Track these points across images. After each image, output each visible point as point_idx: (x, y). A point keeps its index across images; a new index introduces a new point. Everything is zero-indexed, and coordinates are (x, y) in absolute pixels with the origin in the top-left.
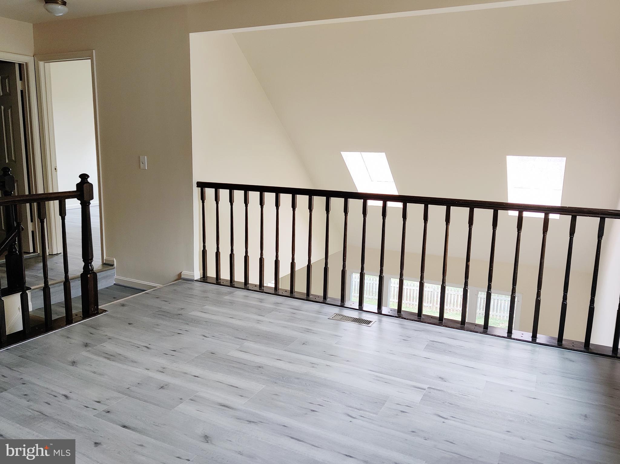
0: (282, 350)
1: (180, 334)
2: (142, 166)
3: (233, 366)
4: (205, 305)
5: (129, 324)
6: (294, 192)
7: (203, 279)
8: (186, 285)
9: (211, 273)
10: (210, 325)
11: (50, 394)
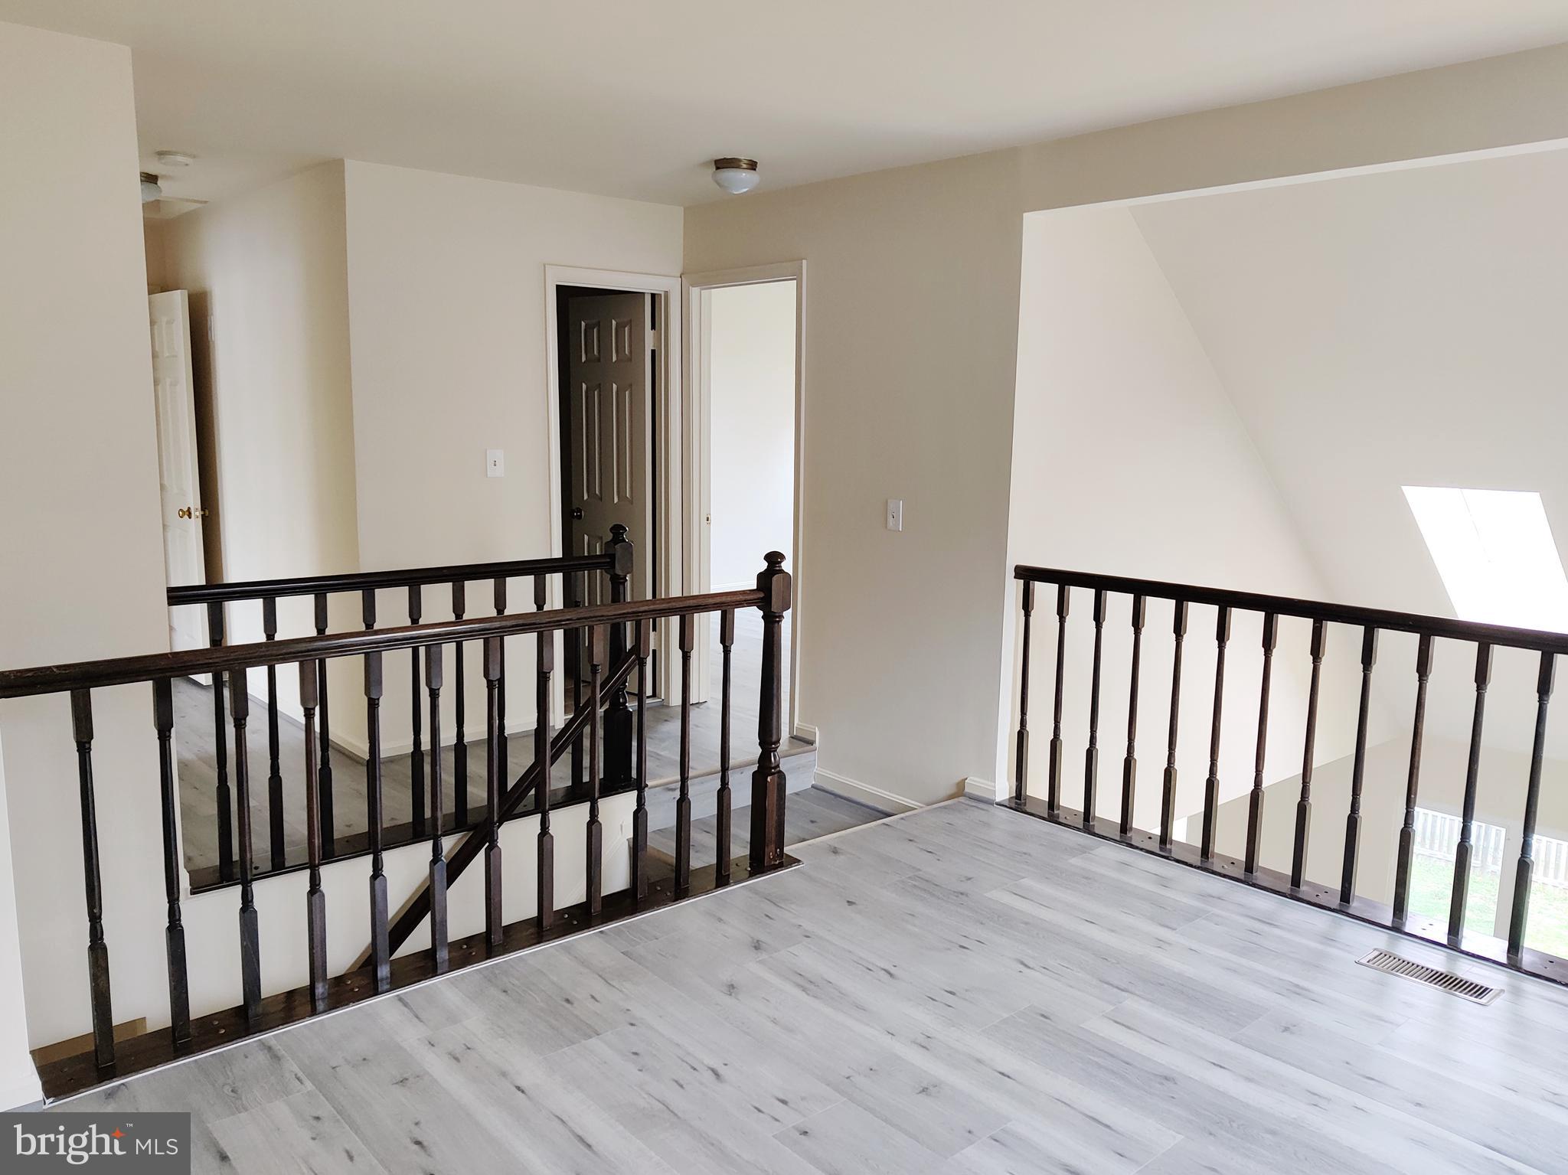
0: (1227, 1038)
1: (964, 948)
2: (891, 524)
3: (1097, 1063)
4: (1023, 875)
5: (850, 903)
6: (1272, 607)
7: (1016, 803)
8: (977, 814)
9: (1037, 788)
10: (1037, 934)
11: (683, 1061)
